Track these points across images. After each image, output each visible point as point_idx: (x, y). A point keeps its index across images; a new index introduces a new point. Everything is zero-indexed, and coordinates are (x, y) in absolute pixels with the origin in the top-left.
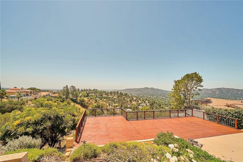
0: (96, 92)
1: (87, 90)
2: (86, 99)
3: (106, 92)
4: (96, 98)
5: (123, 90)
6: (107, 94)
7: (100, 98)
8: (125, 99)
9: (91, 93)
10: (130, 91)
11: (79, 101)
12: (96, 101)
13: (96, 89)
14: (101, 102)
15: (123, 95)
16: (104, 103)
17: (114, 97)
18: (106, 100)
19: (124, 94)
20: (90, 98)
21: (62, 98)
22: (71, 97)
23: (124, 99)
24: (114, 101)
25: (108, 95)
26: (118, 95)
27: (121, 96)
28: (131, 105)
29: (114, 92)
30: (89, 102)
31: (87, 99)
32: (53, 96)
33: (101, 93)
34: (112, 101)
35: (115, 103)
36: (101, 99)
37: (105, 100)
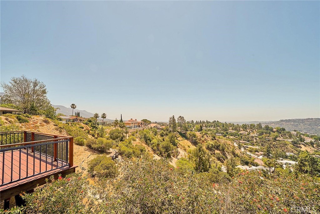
0: (217, 125)
1: (204, 122)
2: (198, 134)
3: (235, 124)
4: (217, 134)
5: (273, 123)
6: (236, 128)
7: (224, 133)
8: (277, 139)
9: (208, 126)
10: (293, 125)
11: (188, 136)
12: (214, 137)
13: (218, 121)
14: (223, 141)
15: (274, 132)
16: (229, 142)
17: (252, 135)
18: (234, 137)
19: (274, 130)
20: (204, 133)
21: (169, 131)
22: (179, 130)
23: (275, 139)
24: (251, 140)
25: (238, 130)
26: (260, 130)
27: (266, 133)
28: (296, 152)
29: (251, 125)
30: (202, 139)
31: (200, 133)
32: (161, 128)
33: (225, 126)
34: (245, 140)
35: (253, 145)
36: (225, 136)
37: (232, 137)
